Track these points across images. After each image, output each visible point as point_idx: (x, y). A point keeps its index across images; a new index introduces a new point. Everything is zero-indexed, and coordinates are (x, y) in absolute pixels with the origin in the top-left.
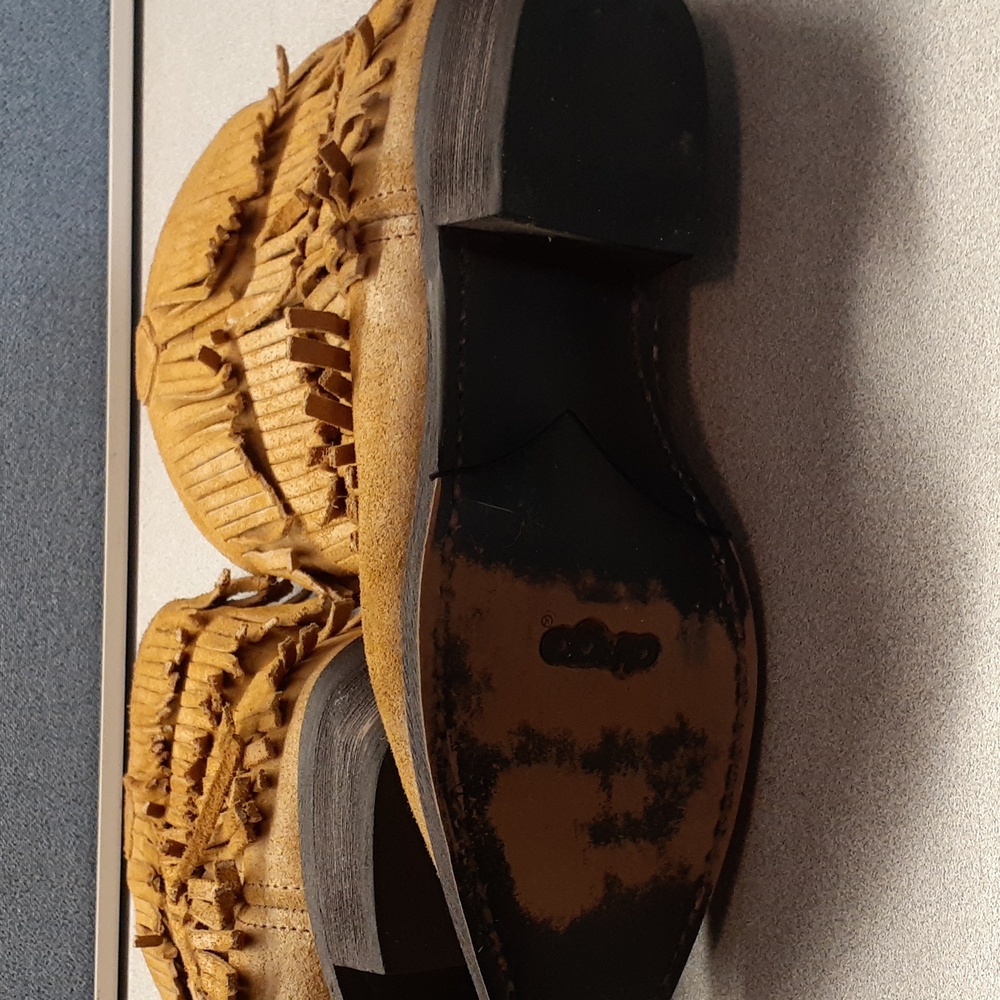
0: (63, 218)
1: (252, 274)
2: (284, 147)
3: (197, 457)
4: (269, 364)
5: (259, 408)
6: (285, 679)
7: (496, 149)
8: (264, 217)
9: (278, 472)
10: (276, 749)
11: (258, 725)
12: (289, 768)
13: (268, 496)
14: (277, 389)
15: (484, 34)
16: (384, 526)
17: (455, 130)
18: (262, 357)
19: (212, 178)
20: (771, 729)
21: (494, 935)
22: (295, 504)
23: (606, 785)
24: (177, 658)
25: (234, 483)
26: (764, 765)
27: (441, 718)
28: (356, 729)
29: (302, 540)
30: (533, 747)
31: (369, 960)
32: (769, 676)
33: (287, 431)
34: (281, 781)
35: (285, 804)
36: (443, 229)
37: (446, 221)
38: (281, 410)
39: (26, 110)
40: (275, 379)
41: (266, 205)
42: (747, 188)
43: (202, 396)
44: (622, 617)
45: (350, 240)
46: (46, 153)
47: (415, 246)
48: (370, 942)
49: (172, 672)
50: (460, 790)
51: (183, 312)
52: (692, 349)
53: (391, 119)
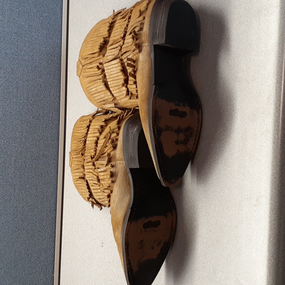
0: (53, 39)
1: (106, 52)
2: (113, 28)
3: (92, 87)
4: (111, 69)
5: (107, 77)
6: (119, 123)
7: (164, 33)
8: (109, 41)
9: (111, 89)
10: (118, 134)
11: (113, 131)
12: (121, 137)
13: (109, 94)
14: (112, 74)
15: (162, 14)
16: (145, 93)
17: (157, 29)
18: (109, 68)
19: (96, 33)
20: (202, 129)
21: (160, 157)
22: (114, 95)
23: (178, 135)
24: (88, 125)
25: (101, 92)
26: (202, 134)
27: (154, 122)
28: (134, 130)
29: (115, 102)
30: (168, 128)
31: (136, 166)
32: (203, 120)
33: (114, 81)
34: (119, 140)
35: (120, 144)
36: (154, 45)
37: (155, 44)
38: (113, 77)
39: (46, 17)
40: (112, 72)
41: (109, 39)
42: (201, 40)
43: (95, 75)
44: (181, 109)
45: (137, 47)
46: (50, 26)
47: (148, 48)
48: (137, 163)
49: (87, 127)
50: (156, 134)
51: (90, 59)
52: (191, 67)
53: (144, 26)
